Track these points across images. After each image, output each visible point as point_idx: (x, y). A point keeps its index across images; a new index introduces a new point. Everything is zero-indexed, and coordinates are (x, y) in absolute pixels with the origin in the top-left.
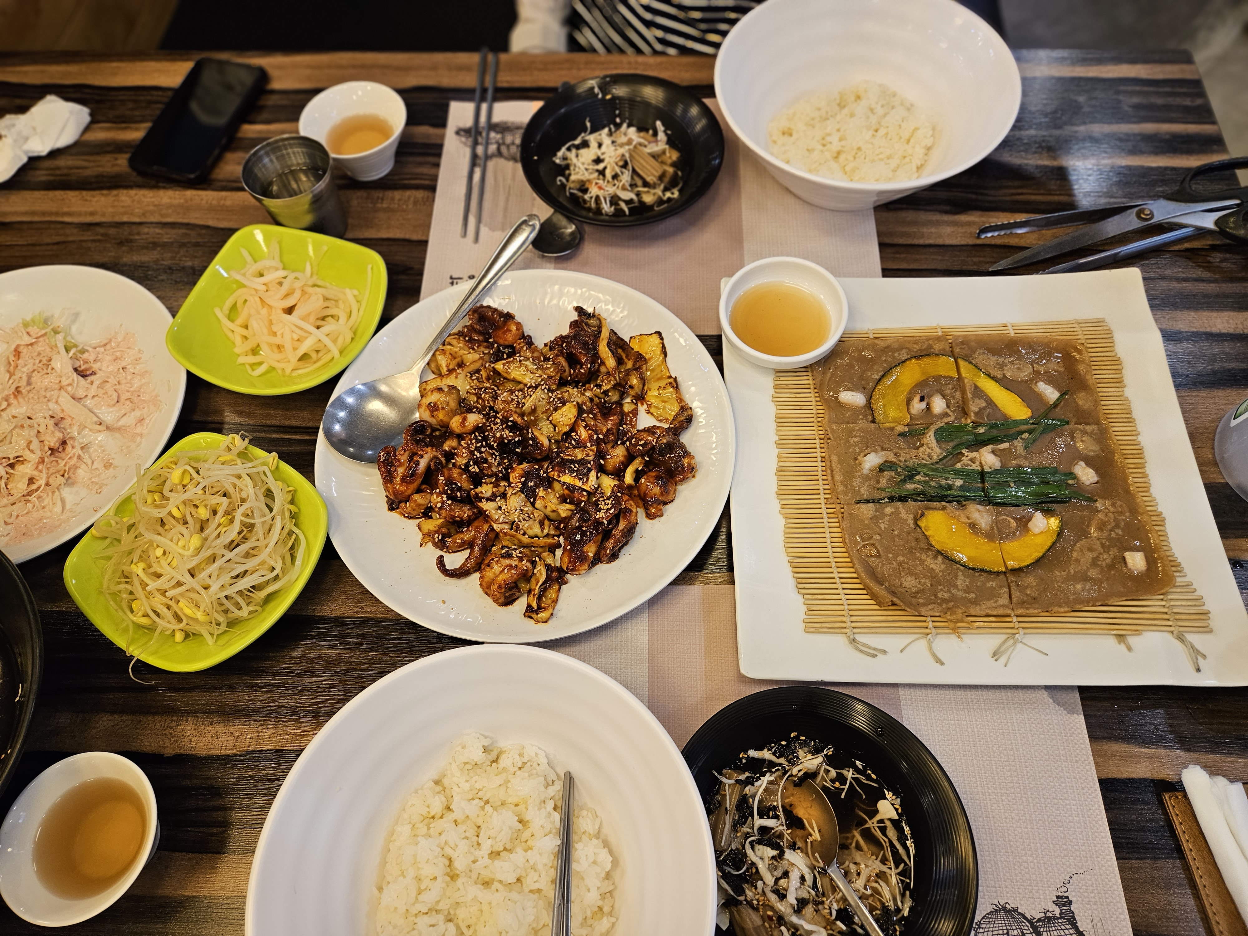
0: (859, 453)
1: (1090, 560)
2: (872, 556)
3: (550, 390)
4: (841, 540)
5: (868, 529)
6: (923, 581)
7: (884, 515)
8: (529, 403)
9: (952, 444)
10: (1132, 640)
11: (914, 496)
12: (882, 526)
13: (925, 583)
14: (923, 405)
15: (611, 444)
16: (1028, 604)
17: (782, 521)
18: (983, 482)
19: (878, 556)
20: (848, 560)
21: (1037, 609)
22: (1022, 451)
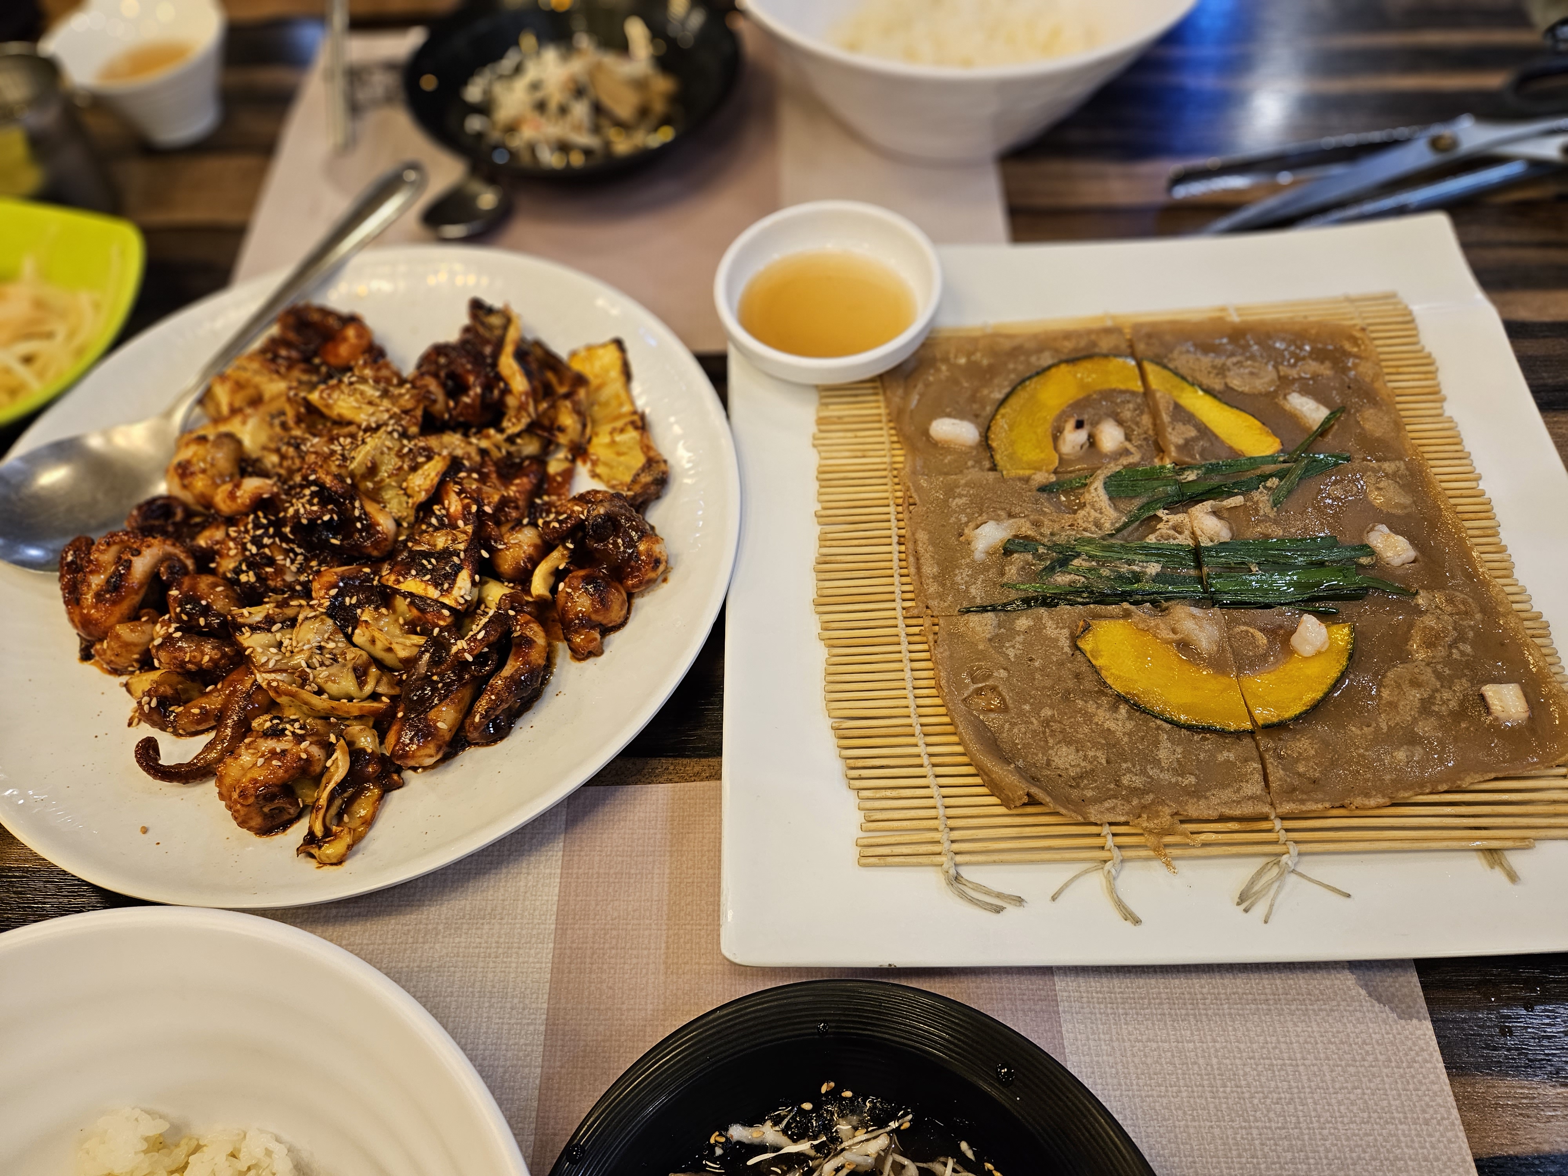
0: (966, 524)
1: (1417, 704)
2: (991, 710)
3: (404, 435)
4: (932, 683)
5: (985, 658)
6: (1091, 754)
7: (1013, 633)
8: (360, 458)
9: (1137, 502)
10: (1515, 860)
11: (1069, 596)
12: (1011, 653)
13: (1095, 758)
14: (1082, 436)
15: (509, 525)
16: (1303, 792)
17: (821, 653)
18: (1199, 566)
19: (1004, 709)
20: (946, 719)
21: (1322, 801)
22: (1268, 510)
